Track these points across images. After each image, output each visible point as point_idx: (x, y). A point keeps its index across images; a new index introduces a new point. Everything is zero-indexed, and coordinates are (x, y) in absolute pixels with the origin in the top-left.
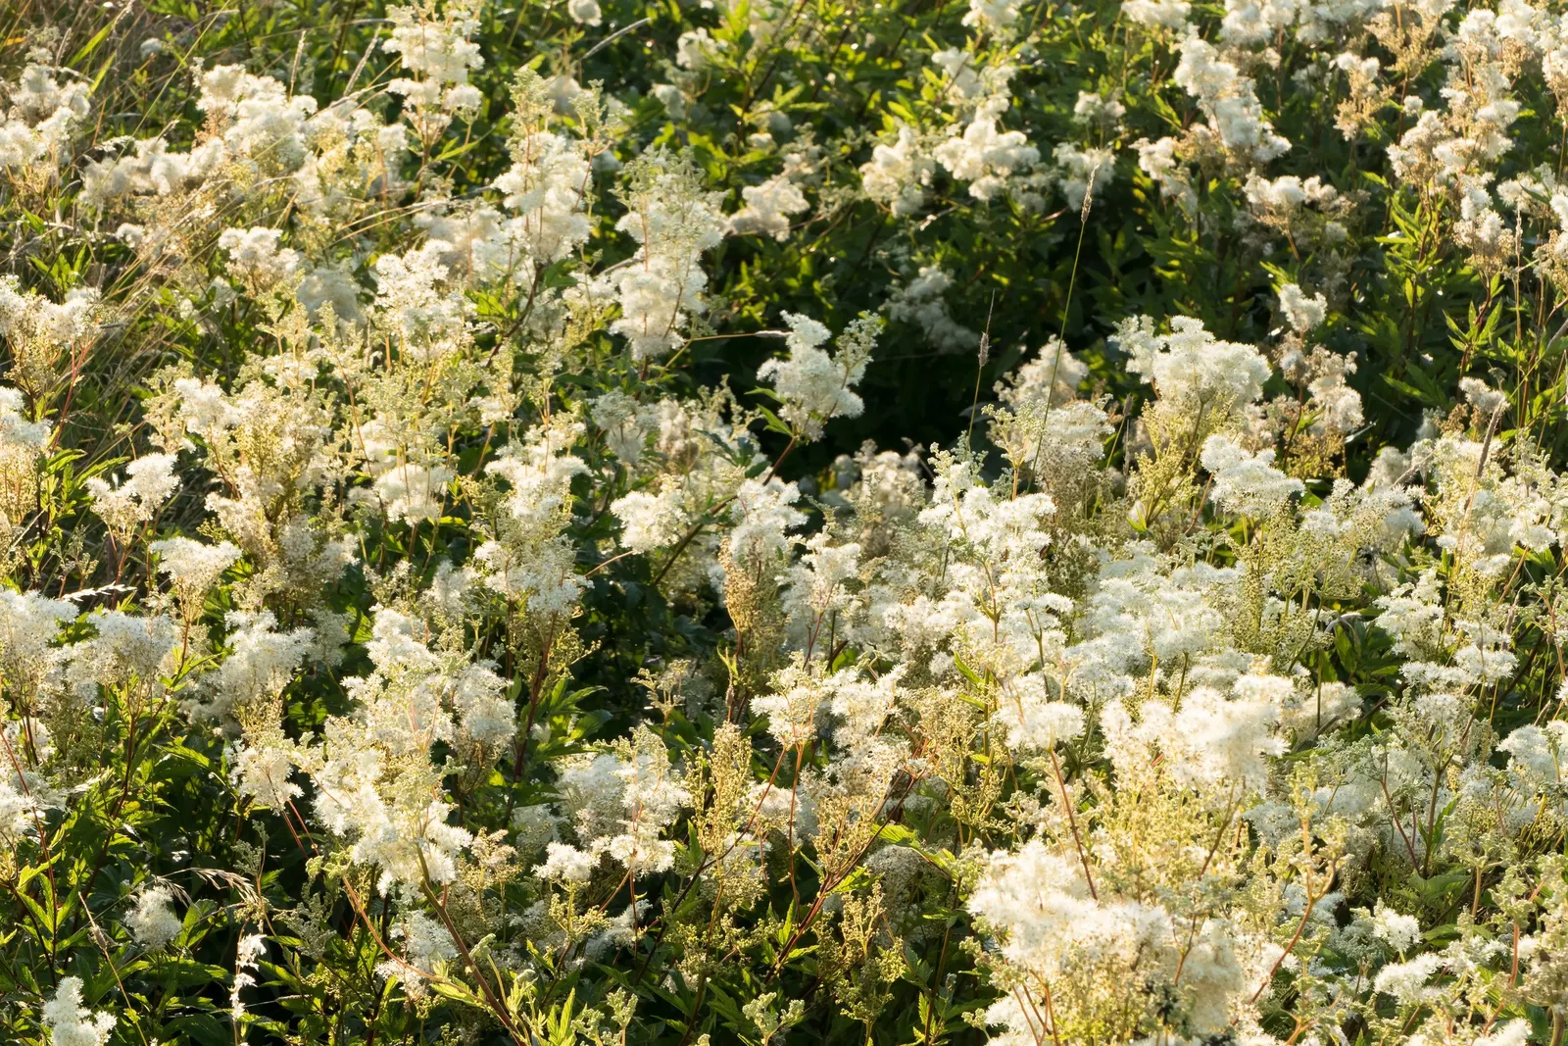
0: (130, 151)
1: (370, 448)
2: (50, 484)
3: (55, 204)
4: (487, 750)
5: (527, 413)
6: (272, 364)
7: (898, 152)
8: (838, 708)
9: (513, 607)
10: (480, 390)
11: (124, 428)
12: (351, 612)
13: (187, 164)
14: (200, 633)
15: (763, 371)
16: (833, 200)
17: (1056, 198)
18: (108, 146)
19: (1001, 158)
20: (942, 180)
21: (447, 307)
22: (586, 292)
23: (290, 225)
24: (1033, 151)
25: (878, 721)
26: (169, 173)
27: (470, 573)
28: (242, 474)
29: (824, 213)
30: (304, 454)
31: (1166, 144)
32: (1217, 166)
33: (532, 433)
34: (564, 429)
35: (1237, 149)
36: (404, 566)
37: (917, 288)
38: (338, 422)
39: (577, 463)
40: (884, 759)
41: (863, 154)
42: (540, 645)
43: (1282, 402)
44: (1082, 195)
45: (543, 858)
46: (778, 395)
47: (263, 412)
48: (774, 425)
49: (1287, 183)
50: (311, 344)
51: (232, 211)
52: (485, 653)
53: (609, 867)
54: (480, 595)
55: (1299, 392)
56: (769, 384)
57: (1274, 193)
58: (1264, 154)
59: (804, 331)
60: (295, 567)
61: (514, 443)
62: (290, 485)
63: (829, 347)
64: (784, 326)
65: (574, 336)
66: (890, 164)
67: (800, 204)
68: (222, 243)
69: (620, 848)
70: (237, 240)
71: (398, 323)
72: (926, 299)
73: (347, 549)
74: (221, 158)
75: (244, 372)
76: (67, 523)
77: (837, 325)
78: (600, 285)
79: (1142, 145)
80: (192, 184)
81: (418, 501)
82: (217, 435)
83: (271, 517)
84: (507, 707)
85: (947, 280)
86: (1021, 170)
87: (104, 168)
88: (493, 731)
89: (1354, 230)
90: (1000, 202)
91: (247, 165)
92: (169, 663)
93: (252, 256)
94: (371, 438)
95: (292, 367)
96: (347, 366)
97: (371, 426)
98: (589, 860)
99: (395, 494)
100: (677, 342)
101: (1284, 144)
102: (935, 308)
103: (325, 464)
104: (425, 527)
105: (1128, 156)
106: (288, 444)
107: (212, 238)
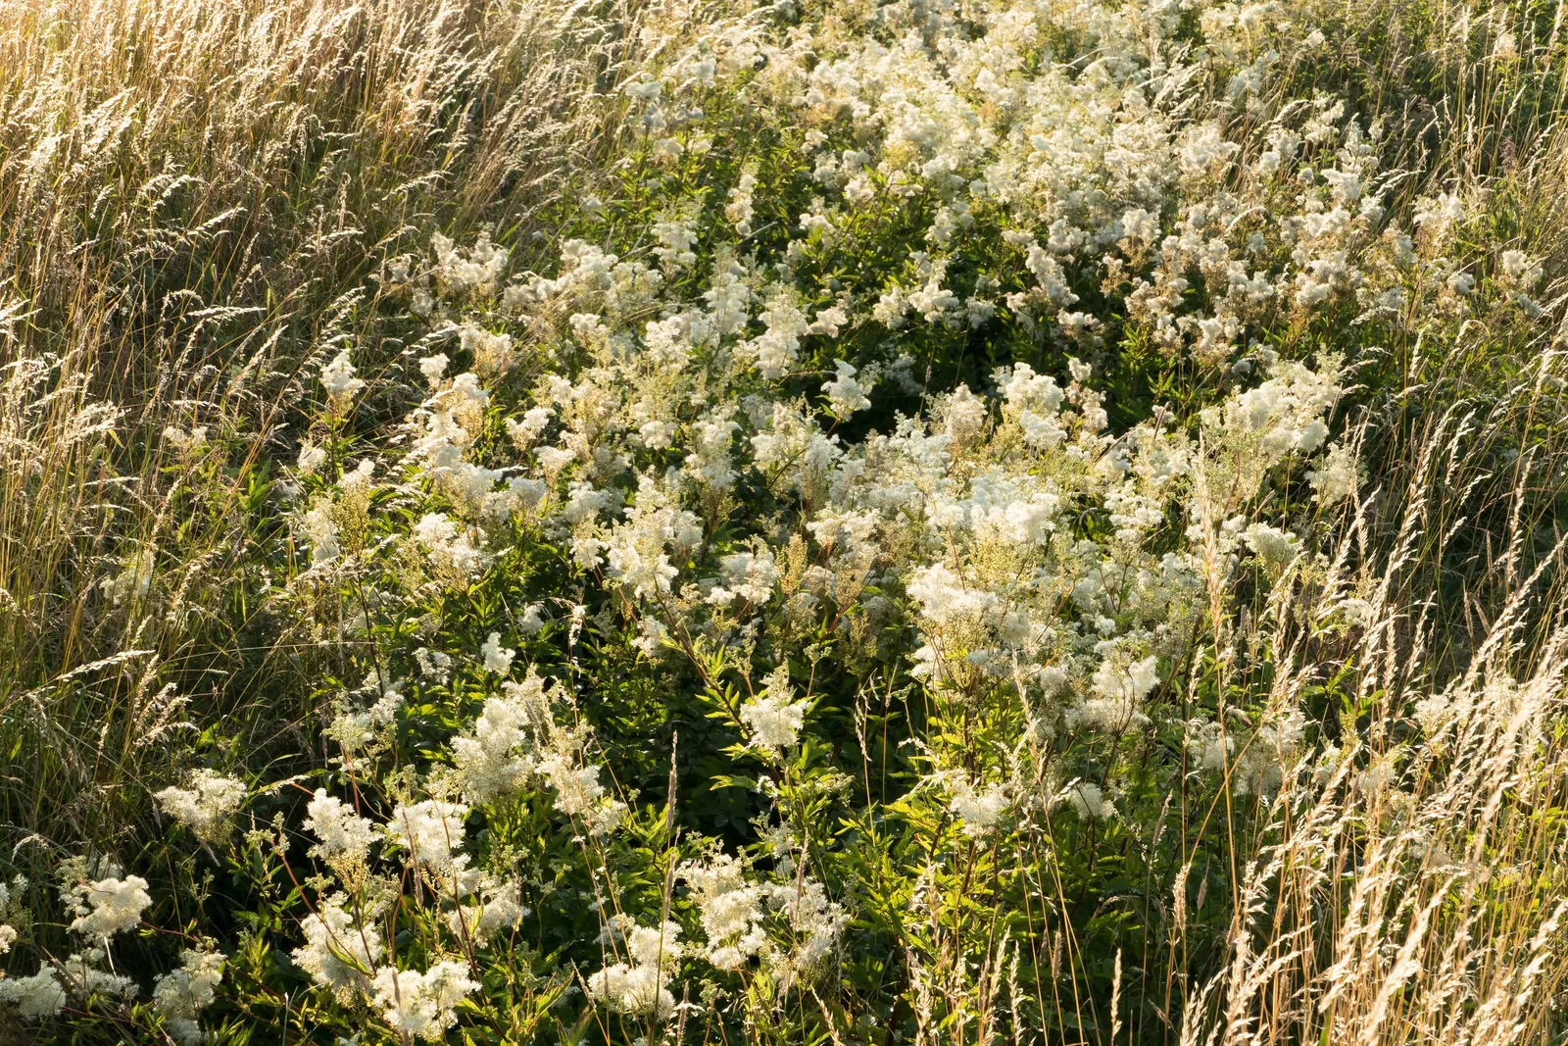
0: (526, 282)
1: (638, 415)
2: (489, 422)
3: (491, 302)
4: (689, 550)
5: (713, 401)
6: (594, 371)
7: (892, 299)
8: (847, 528)
9: (702, 485)
10: (692, 388)
11: (521, 402)
12: (626, 490)
13: (555, 285)
14: (556, 496)
15: (824, 387)
16: (859, 321)
17: (965, 322)
18: (518, 276)
19: (940, 302)
20: (912, 314)
21: (678, 348)
22: (744, 349)
23: (604, 313)
24: (956, 300)
25: (865, 535)
26: (547, 289)
27: (683, 472)
28: (578, 424)
29: (855, 325)
30: (608, 415)
31: (1020, 296)
32: (1044, 305)
33: (715, 409)
34: (729, 408)
35: (1054, 299)
36: (652, 467)
37: (898, 363)
38: (624, 401)
39: (734, 424)
40: (868, 552)
41: (876, 299)
42: (714, 502)
43: (1070, 414)
44: (975, 320)
45: (709, 594)
46: (830, 399)
47: (589, 394)
48: (828, 413)
49: (1078, 315)
50: (613, 363)
51: (575, 308)
52: (689, 508)
53: (739, 601)
54: (689, 481)
55: (1079, 411)
56: (826, 393)
57: (1070, 319)
58: (1066, 302)
59: (845, 370)
60: (600, 467)
61: (706, 414)
62: (600, 428)
63: (856, 377)
64: (835, 368)
65: (737, 371)
66: (888, 304)
67: (844, 321)
68: (572, 320)
69: (745, 591)
70: (579, 320)
71: (655, 355)
72: (902, 369)
73: (626, 459)
74: (572, 283)
75: (581, 376)
76: (495, 440)
77: (860, 366)
78: (750, 346)
79: (1009, 296)
80: (557, 294)
81: (660, 438)
82: (566, 403)
83: (591, 443)
84: (699, 530)
85: (912, 360)
86: (949, 309)
87: (513, 289)
88: (693, 541)
89: (1107, 341)
90: (938, 324)
91: (583, 287)
92: (541, 505)
93: (585, 327)
94: (637, 411)
95: (602, 374)
96: (629, 373)
97: (639, 405)
98: (731, 596)
99: (650, 434)
100: (785, 373)
101: (1076, 297)
102: (906, 373)
103: (617, 421)
104: (663, 451)
105: (1003, 302)
106: (601, 410)
107: (566, 319)
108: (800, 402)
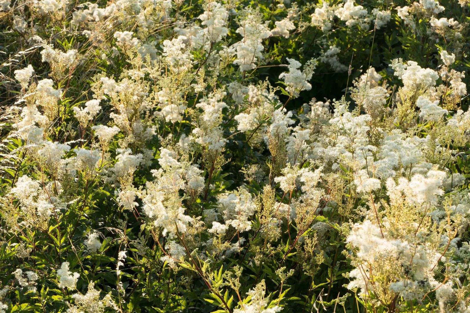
0: (86, 8)
1: (161, 99)
2: (62, 109)
3: (64, 23)
4: (196, 192)
5: (209, 89)
6: (131, 72)
7: (323, 10)
8: (302, 179)
9: (204, 148)
10: (194, 81)
11: (84, 93)
12: (154, 149)
13: (104, 12)
14: (108, 155)
15: (281, 76)
16: (303, 26)
17: (372, 25)
18: (81, 5)
19: (356, 13)
20: (336, 19)
21: (185, 56)
22: (227, 51)
23: (136, 31)
24: (365, 11)
25: (315, 183)
26: (99, 15)
27: (191, 138)
28: (121, 107)
29: (300, 30)
30: (140, 101)
31: (406, 8)
32: (422, 15)
33: (210, 95)
34: (220, 94)
35: (428, 9)
36: (170, 135)
37: (329, 52)
38: (151, 91)
39: (224, 104)
40: (317, 195)
41: (312, 11)
42: (212, 159)
43: (442, 86)
44: (378, 24)
45: (210, 226)
46: (285, 84)
47: (128, 88)
48: (284, 92)
49: (443, 20)
50: (142, 67)
51: (118, 26)
52: (195, 162)
53: (231, 229)
54: (194, 144)
55: (447, 84)
56: (282, 80)
57: (439, 23)
58: (437, 11)
59: (294, 64)
60: (137, 135)
61: (205, 98)
62: (136, 110)
63: (301, 69)
64: (288, 63)
65: (222, 65)
66: (320, 14)
67: (293, 27)
68: (115, 36)
69: (234, 223)
70: (121, 35)
71: (169, 60)
72: (332, 56)
73: (153, 130)
74: (115, 10)
75: (122, 75)
76: (67, 121)
77: (303, 62)
78: (230, 49)
79: (398, 9)
80: (106, 18)
81: (175, 116)
82: (113, 95)
83: (130, 120)
84: (202, 179)
85: (338, 50)
86: (362, 17)
87: (78, 13)
88: (198, 186)
89: (464, 35)
90: (355, 27)
91: (123, 12)
92: (98, 165)
93: (124, 40)
94: (161, 96)
95: (136, 73)
96: (154, 74)
97: (161, 92)
98: (225, 227)
99: (168, 113)
100: (254, 67)
101: (443, 8)
102: (334, 59)
103: (147, 104)
104: (177, 124)
105: (394, 12)
106: (135, 98)
107: (112, 34)
108: (265, 84)
